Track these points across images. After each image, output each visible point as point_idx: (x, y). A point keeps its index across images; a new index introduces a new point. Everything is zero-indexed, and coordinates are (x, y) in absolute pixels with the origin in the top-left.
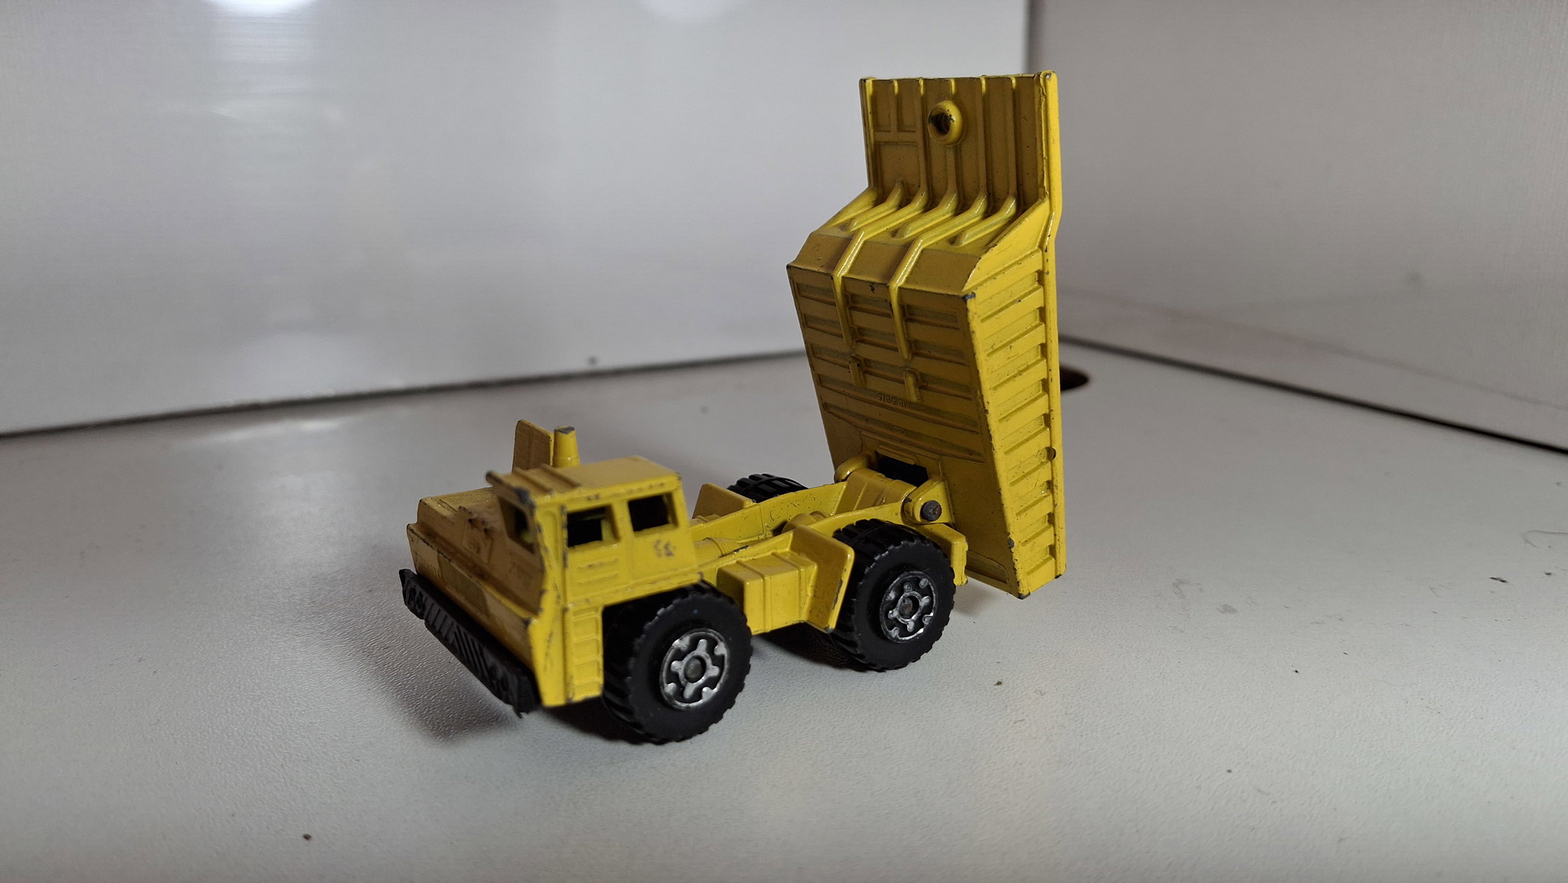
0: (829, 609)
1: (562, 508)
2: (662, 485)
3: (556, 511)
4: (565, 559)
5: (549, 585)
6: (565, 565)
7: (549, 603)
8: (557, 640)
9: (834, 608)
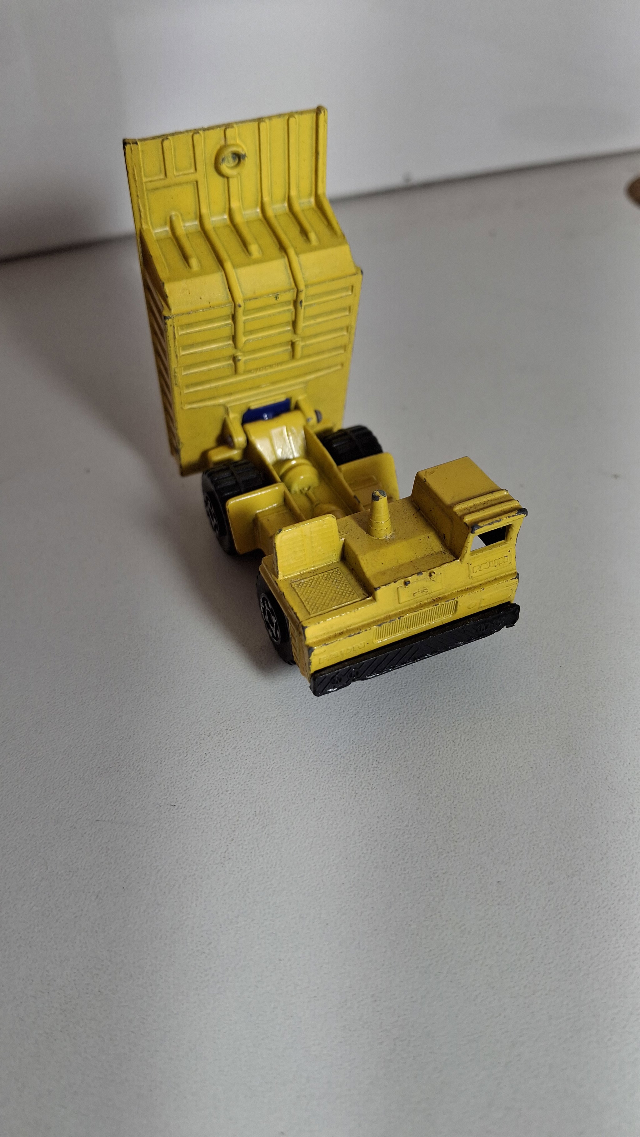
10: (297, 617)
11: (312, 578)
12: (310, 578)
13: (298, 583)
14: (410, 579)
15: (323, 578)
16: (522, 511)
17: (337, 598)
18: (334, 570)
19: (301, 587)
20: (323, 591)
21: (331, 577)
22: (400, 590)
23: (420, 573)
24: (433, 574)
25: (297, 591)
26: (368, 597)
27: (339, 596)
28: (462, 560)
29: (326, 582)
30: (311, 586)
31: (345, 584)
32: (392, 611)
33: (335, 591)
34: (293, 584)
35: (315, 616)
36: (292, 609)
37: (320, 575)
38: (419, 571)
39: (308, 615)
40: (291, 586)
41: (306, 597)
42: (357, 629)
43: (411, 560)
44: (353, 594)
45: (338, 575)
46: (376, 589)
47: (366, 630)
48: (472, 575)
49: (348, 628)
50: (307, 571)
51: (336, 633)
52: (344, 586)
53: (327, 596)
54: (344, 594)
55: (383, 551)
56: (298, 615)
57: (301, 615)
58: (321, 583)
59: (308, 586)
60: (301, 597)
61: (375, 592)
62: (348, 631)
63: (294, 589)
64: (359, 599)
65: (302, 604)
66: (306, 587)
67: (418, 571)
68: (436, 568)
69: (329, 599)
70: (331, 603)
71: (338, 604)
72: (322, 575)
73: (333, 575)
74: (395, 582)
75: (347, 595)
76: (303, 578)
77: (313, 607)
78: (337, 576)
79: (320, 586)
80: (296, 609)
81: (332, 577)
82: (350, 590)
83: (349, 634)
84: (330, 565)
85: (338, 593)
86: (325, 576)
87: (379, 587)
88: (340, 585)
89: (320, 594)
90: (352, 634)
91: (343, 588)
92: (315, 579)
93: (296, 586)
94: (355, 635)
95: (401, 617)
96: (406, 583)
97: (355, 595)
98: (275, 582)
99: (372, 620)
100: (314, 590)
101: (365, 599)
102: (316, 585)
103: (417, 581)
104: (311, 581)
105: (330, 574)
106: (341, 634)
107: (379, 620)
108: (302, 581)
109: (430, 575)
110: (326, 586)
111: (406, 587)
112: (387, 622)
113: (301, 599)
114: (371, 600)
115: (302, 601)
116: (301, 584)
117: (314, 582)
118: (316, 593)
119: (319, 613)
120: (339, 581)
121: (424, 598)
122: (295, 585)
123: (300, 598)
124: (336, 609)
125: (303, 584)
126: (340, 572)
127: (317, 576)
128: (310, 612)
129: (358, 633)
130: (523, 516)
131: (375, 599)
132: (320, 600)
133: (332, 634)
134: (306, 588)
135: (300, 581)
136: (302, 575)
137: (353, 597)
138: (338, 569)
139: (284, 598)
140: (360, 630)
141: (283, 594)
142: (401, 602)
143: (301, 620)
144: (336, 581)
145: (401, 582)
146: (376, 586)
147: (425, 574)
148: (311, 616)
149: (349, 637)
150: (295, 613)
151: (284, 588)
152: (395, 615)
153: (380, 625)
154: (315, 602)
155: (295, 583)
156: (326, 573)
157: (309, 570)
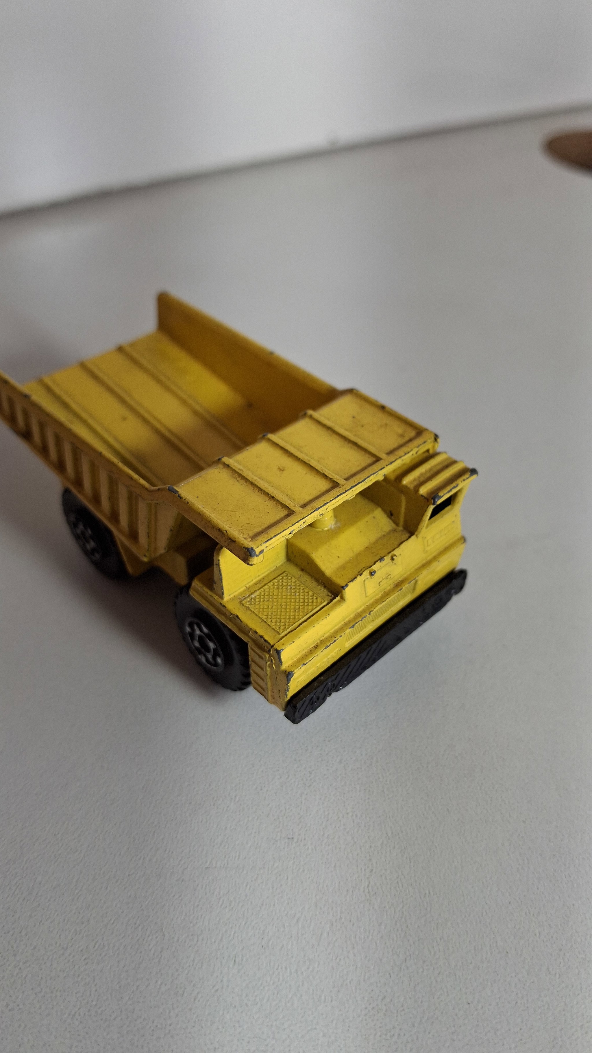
10: (265, 641)
11: (262, 589)
12: (260, 591)
13: (248, 599)
14: (374, 568)
15: (274, 588)
16: (473, 472)
17: (301, 607)
18: (282, 575)
19: (255, 603)
20: (282, 602)
21: (282, 584)
22: (366, 582)
23: (381, 559)
24: (395, 557)
25: (253, 610)
26: (334, 598)
27: (301, 604)
28: (418, 535)
29: (280, 590)
30: (266, 600)
31: (302, 588)
32: (360, 607)
33: (295, 599)
34: (243, 602)
35: (286, 635)
36: (256, 632)
37: (269, 584)
38: (380, 557)
39: (277, 635)
40: (243, 605)
41: (265, 613)
42: (331, 637)
43: (366, 546)
44: (317, 599)
45: (290, 579)
46: (343, 588)
47: (341, 636)
48: (427, 549)
49: (321, 639)
50: (252, 583)
51: (311, 647)
52: (302, 591)
53: (288, 607)
54: (306, 601)
55: (334, 542)
56: (266, 638)
57: (269, 637)
58: (275, 594)
59: (262, 600)
60: (260, 615)
61: (343, 591)
62: (322, 642)
63: (248, 608)
64: (325, 603)
65: (265, 624)
66: (260, 601)
67: (378, 557)
68: (396, 550)
69: (292, 610)
70: (297, 614)
71: (305, 614)
72: (272, 583)
73: (285, 581)
74: (361, 575)
75: (310, 601)
76: (252, 592)
77: (278, 624)
78: (289, 581)
79: (275, 597)
80: (261, 632)
81: (284, 584)
82: (311, 594)
83: (325, 645)
84: (274, 570)
85: (299, 601)
86: (276, 584)
87: (347, 585)
88: (297, 591)
89: (279, 607)
90: (329, 645)
91: (301, 594)
92: (267, 590)
93: (248, 603)
94: (332, 645)
95: (371, 611)
96: (372, 574)
97: (319, 600)
98: (221, 604)
99: (343, 623)
100: (271, 604)
101: (331, 601)
102: (270, 597)
103: (381, 568)
104: (262, 594)
105: (281, 581)
106: (316, 647)
107: (350, 622)
108: (253, 596)
109: (392, 559)
110: (282, 596)
111: (372, 577)
112: (359, 621)
113: (261, 619)
114: (339, 601)
115: (263, 620)
116: (253, 600)
117: (266, 593)
118: (274, 606)
119: (288, 630)
120: (294, 587)
121: (387, 585)
122: (246, 603)
123: (259, 617)
124: (305, 621)
125: (255, 600)
126: (290, 576)
127: (266, 587)
128: (278, 631)
129: (333, 641)
130: (474, 477)
131: (343, 598)
132: (283, 614)
133: (306, 651)
134: (261, 603)
135: (251, 597)
136: (248, 589)
137: (317, 601)
138: (286, 573)
139: (239, 621)
140: (335, 637)
141: (237, 616)
142: (367, 595)
143: (272, 644)
144: (291, 588)
145: (366, 573)
146: (343, 584)
147: (387, 559)
148: (282, 635)
149: (326, 648)
150: (262, 637)
151: (234, 608)
152: (364, 611)
153: (353, 627)
154: (278, 617)
155: (245, 600)
156: (275, 581)
157: (254, 581)
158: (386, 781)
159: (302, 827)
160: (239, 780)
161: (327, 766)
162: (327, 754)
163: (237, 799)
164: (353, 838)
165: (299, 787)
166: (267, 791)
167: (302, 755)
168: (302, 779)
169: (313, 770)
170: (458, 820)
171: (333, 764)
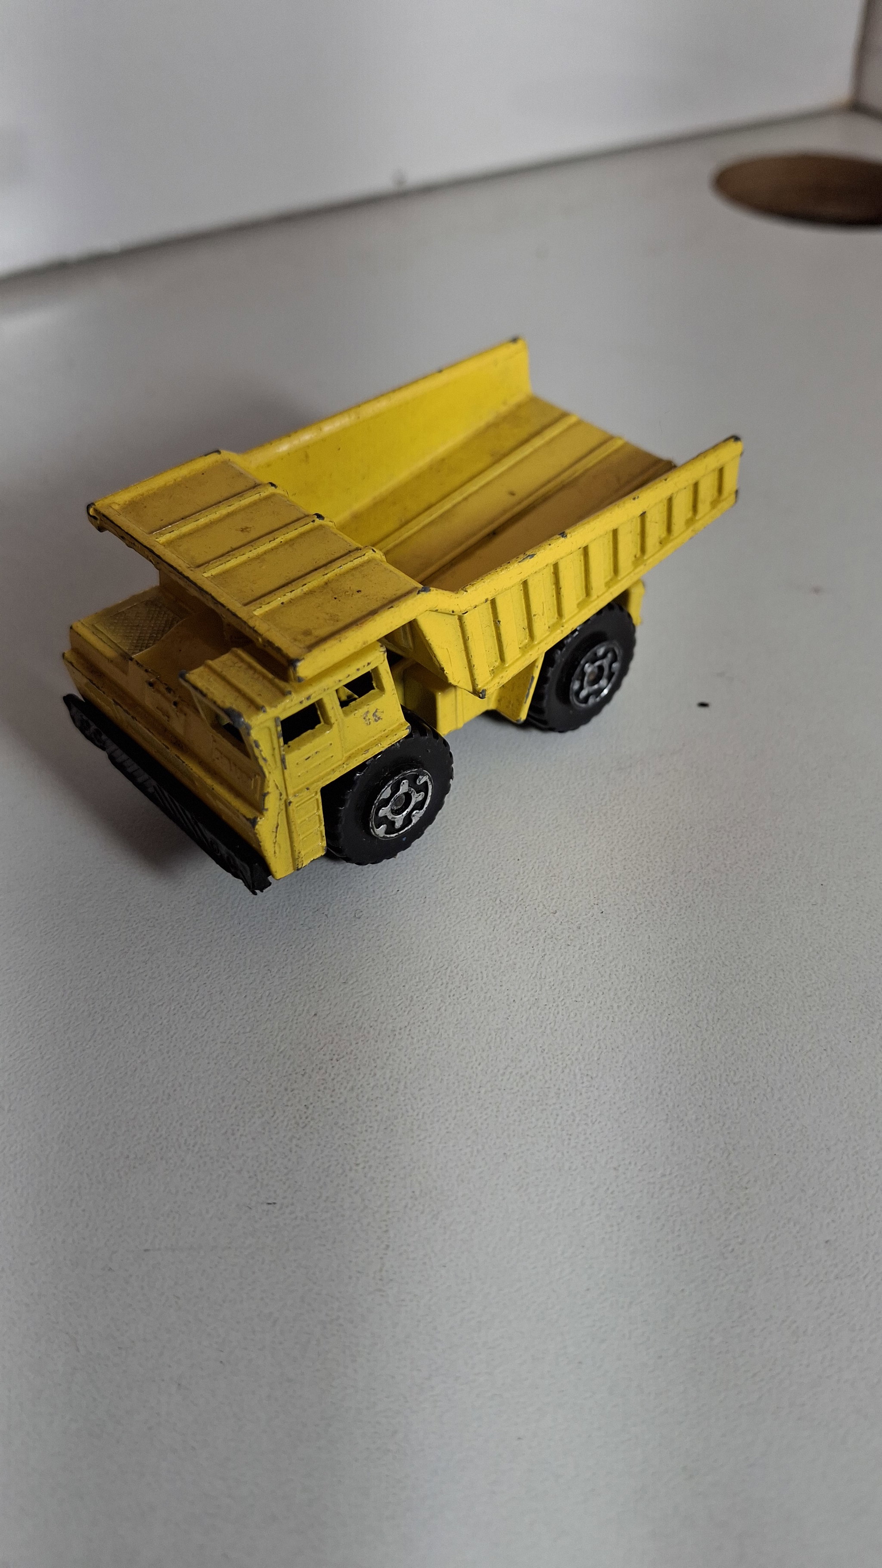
0: (520, 704)
1: (276, 719)
2: (369, 664)
3: (271, 724)
4: (283, 761)
5: (271, 788)
6: (284, 766)
7: (272, 803)
8: (283, 828)
9: (525, 703)
23: (170, 691)
24: (178, 706)
46: (130, 659)
61: (129, 662)
74: (146, 670)
103: (163, 695)
109: (176, 704)
142: (145, 702)
147: (172, 697)
158: (418, 1115)
159: (289, 1187)
160: (202, 1122)
161: (331, 1096)
162: (333, 1079)
163: (196, 1149)
164: (363, 1200)
165: (288, 1128)
166: (241, 1135)
167: (296, 1082)
168: (295, 1117)
169: (311, 1104)
170: (520, 1168)
171: (341, 1093)
